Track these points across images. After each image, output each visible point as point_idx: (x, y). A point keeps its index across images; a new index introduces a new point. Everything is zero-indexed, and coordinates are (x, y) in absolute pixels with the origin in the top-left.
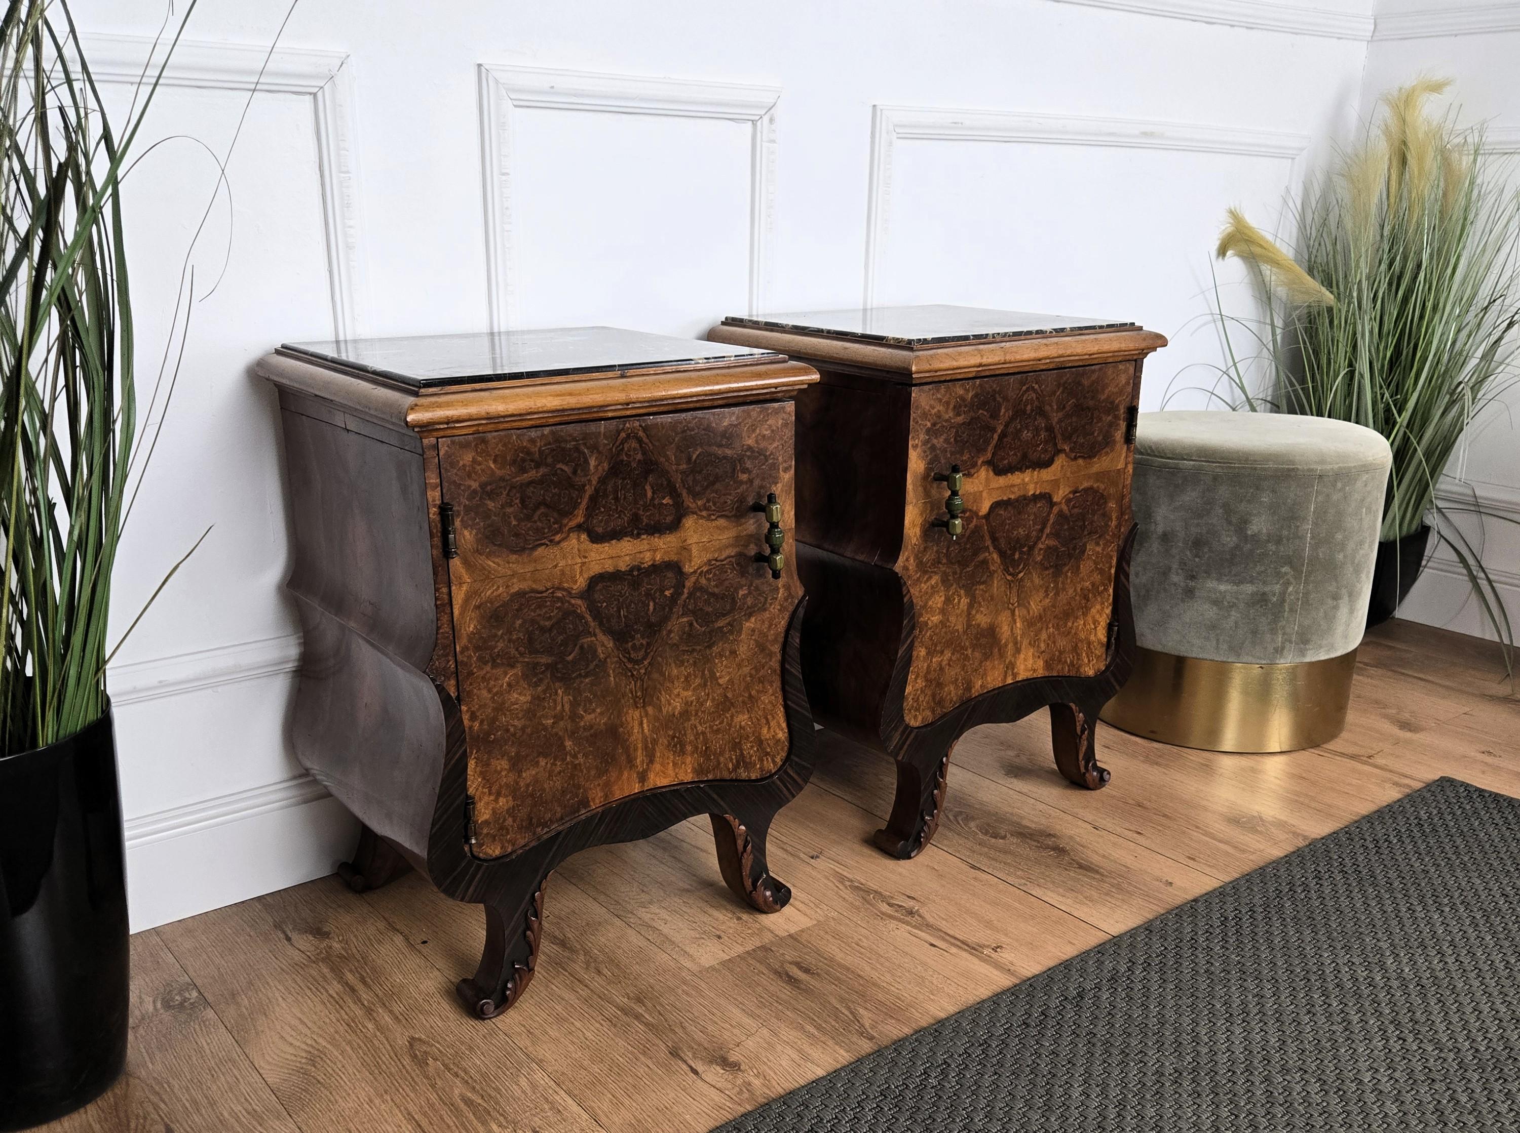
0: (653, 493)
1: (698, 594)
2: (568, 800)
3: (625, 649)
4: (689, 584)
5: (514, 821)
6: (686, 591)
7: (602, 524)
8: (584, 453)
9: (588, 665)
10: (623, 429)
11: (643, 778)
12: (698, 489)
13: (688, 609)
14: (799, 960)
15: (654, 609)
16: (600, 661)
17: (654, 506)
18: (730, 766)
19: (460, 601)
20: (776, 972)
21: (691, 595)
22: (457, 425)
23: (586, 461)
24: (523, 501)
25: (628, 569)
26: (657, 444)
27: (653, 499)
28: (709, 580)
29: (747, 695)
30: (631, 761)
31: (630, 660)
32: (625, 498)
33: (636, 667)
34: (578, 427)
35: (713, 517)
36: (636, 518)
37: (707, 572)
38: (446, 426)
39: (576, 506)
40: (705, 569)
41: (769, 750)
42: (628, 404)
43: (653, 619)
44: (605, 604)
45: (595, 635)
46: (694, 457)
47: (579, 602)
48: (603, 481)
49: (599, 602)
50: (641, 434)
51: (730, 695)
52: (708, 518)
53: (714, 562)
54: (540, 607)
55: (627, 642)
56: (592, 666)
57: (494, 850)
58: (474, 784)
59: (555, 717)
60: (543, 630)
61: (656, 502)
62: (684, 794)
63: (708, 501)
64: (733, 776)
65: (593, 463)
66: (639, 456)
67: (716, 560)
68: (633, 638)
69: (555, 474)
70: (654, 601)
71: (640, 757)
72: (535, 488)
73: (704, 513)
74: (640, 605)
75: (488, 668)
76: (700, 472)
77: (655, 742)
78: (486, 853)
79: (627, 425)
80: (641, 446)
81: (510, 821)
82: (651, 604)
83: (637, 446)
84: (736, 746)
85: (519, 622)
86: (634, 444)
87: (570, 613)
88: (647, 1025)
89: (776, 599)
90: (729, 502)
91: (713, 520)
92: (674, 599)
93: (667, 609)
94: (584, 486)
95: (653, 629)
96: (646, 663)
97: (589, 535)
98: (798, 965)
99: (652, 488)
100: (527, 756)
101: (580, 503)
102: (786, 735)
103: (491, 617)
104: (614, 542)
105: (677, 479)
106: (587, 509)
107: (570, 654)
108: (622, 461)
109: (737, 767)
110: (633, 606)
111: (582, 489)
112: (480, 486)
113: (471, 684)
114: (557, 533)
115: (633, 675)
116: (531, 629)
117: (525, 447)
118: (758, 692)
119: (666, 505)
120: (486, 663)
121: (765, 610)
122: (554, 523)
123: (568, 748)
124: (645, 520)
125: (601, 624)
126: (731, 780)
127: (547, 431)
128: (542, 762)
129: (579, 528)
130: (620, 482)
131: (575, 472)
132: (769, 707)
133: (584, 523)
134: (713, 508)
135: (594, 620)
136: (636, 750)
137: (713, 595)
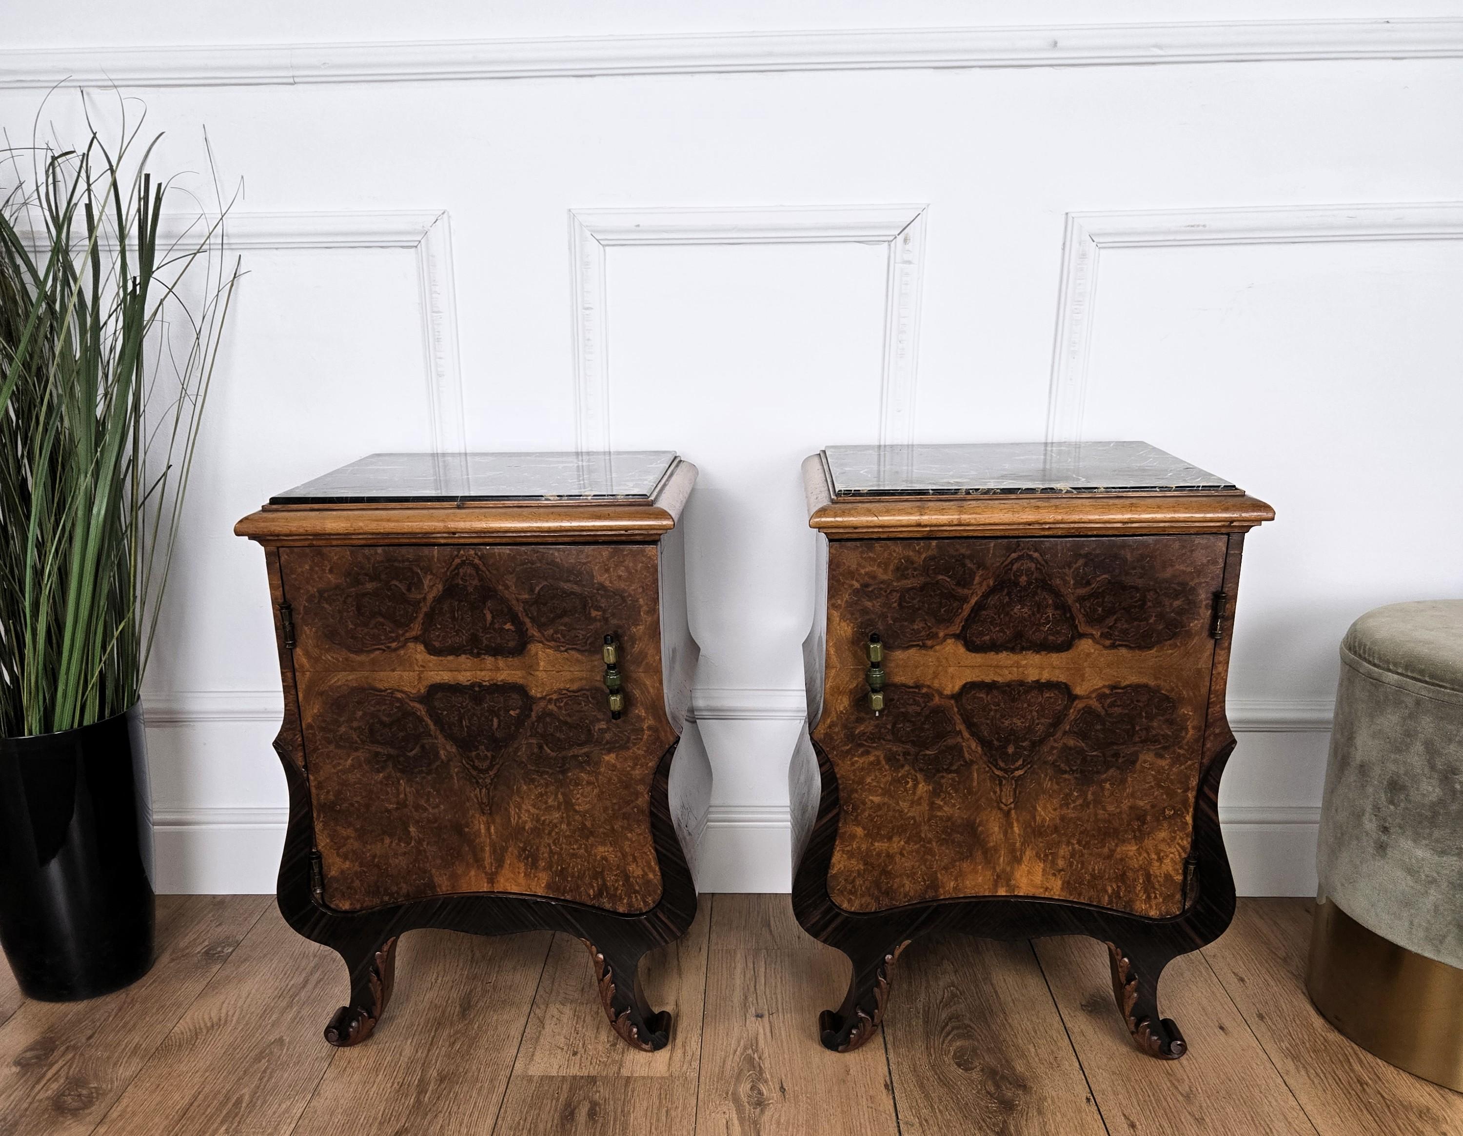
0: (493, 617)
1: (548, 720)
2: (414, 881)
3: (468, 758)
4: (537, 709)
5: (362, 884)
6: (533, 714)
7: (440, 639)
8: (418, 573)
9: (429, 764)
10: (457, 556)
11: (491, 881)
12: (542, 620)
13: (538, 732)
15: (499, 725)
16: (442, 762)
17: (494, 629)
18: (591, 892)
21: (539, 719)
23: (420, 581)
24: (359, 609)
25: (468, 683)
26: (495, 572)
27: (492, 623)
28: (560, 708)
29: (608, 827)
30: (478, 862)
31: (475, 768)
32: (462, 618)
33: (482, 775)
34: (411, 549)
35: (562, 649)
36: (474, 640)
37: (557, 700)
39: (412, 619)
40: (554, 697)
41: (637, 888)
43: (498, 735)
44: (446, 712)
45: (436, 738)
46: (538, 589)
47: (417, 705)
48: (438, 600)
49: (439, 709)
50: (477, 561)
51: (588, 824)
52: (557, 649)
53: (564, 692)
54: (378, 703)
55: (471, 751)
56: (434, 766)
57: (344, 905)
58: (322, 843)
59: (398, 803)
60: (382, 723)
61: (496, 626)
62: (535, 907)
63: (555, 633)
64: (595, 903)
65: (426, 583)
66: (476, 582)
67: (567, 690)
68: (477, 748)
69: (389, 589)
70: (498, 718)
71: (488, 859)
72: (370, 599)
73: (552, 644)
74: (483, 719)
75: (332, 747)
76: (545, 604)
77: (504, 849)
78: (338, 906)
79: (462, 552)
80: (477, 573)
81: (358, 883)
82: (495, 720)
83: (474, 572)
84: (598, 875)
85: (360, 713)
86: (470, 570)
87: (407, 714)
89: (641, 739)
90: (581, 637)
91: (563, 651)
92: (520, 722)
93: (513, 728)
94: (419, 602)
95: (498, 744)
96: (491, 773)
97: (426, 647)
99: (492, 613)
100: (372, 831)
101: (416, 617)
102: (659, 878)
103: (333, 705)
104: (452, 656)
105: (519, 608)
106: (423, 624)
107: (411, 751)
108: (458, 585)
109: (600, 894)
110: (475, 718)
111: (417, 604)
112: (318, 591)
113: (318, 757)
114: (394, 641)
115: (477, 782)
116: (371, 721)
117: (359, 563)
118: (622, 827)
119: (508, 630)
120: (329, 743)
121: (628, 748)
122: (390, 632)
123: (413, 834)
124: (485, 642)
125: (442, 730)
126: (593, 907)
127: (378, 550)
128: (387, 840)
129: (416, 639)
130: (456, 603)
131: (409, 590)
132: (637, 845)
133: (420, 635)
134: (563, 640)
135: (435, 725)
136: (483, 851)
137: (566, 723)
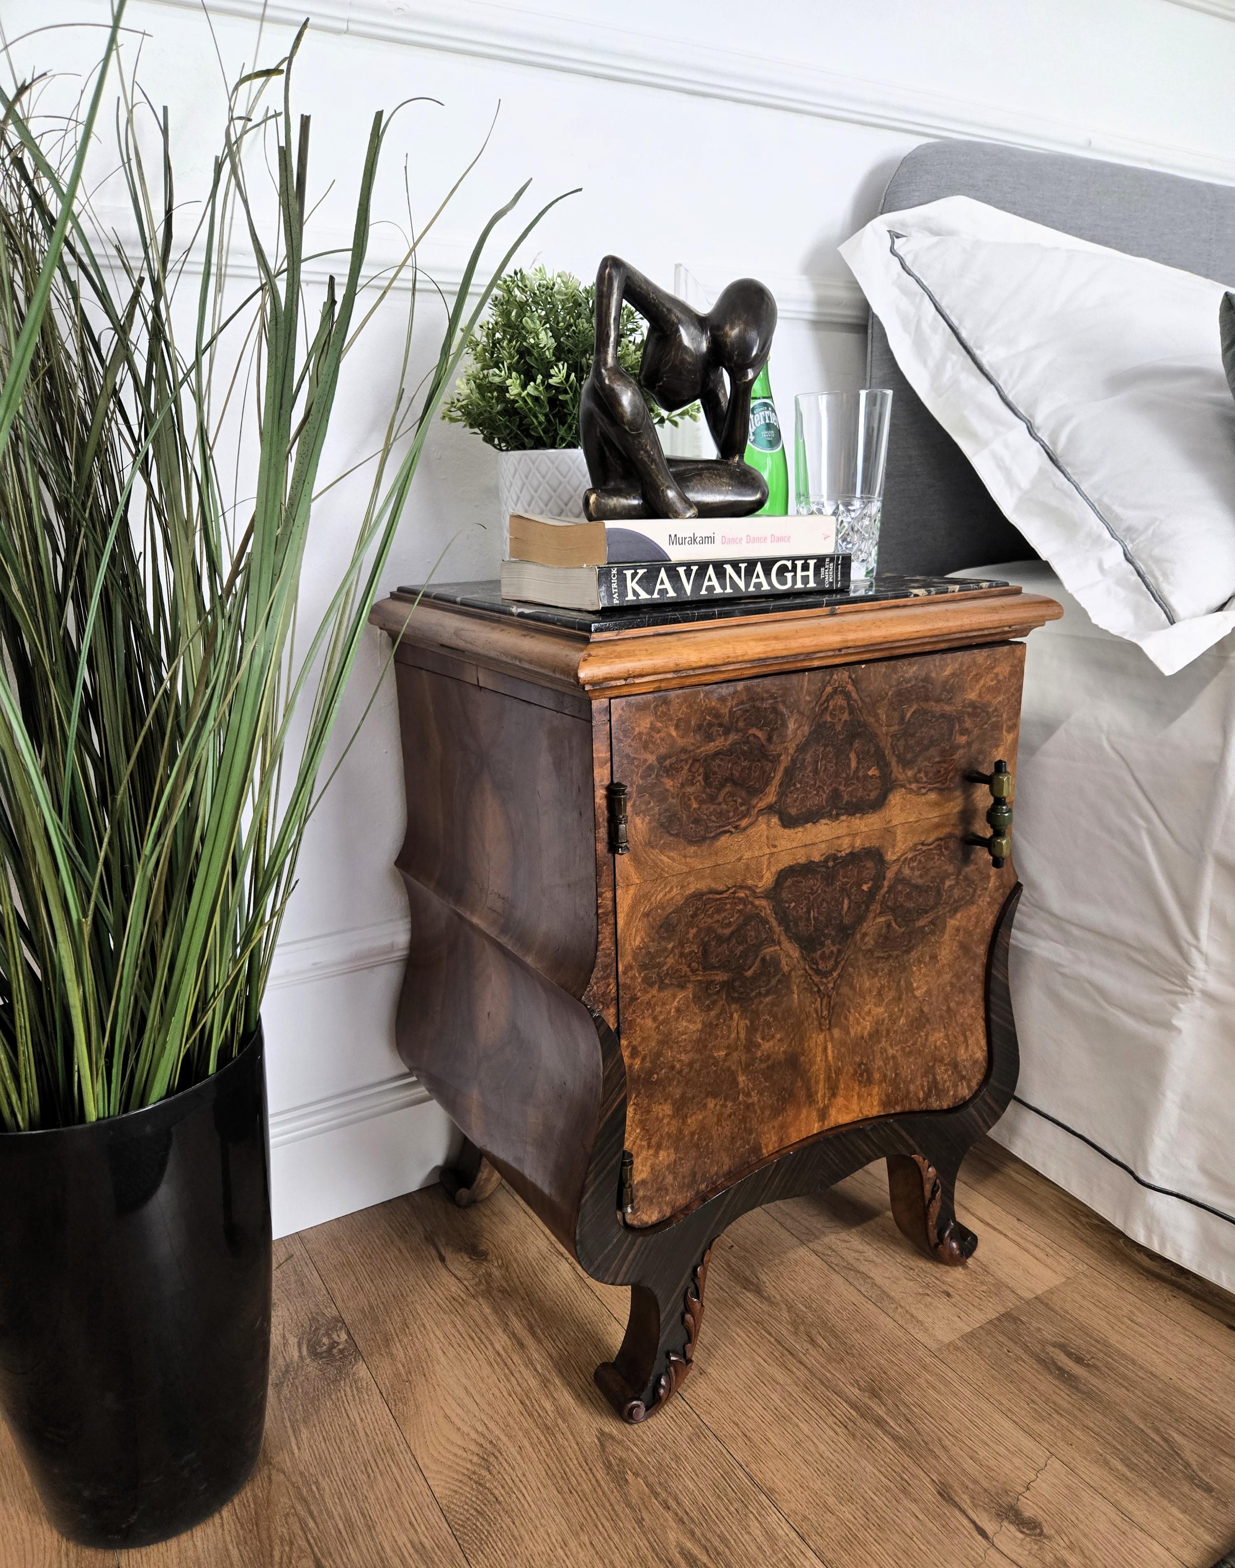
0: (858, 763)
1: (900, 887)
2: (738, 1149)
3: (812, 960)
4: (890, 874)
5: (675, 1179)
6: (886, 883)
7: (797, 804)
8: (782, 714)
9: (769, 980)
10: (829, 682)
11: (823, 1115)
12: (909, 756)
13: (888, 906)
14: (1062, 1340)
15: (849, 908)
16: (784, 975)
17: (858, 778)
18: (921, 1095)
19: (626, 908)
20: (1040, 1360)
21: (891, 888)
22: (637, 681)
23: (784, 725)
24: (706, 778)
25: (822, 859)
26: (867, 700)
27: (857, 769)
28: (912, 869)
29: (944, 1008)
30: (810, 1097)
31: (818, 972)
32: (825, 769)
33: (824, 980)
34: (777, 680)
35: (924, 791)
36: (836, 795)
37: (911, 859)
38: (623, 682)
39: (768, 781)
40: (910, 855)
41: (964, 1073)
42: (840, 650)
43: (846, 921)
44: (793, 904)
45: (779, 943)
46: (908, 715)
47: (764, 903)
48: (802, 749)
49: (786, 902)
50: (850, 687)
51: (926, 1009)
52: (918, 793)
53: (919, 847)
54: (718, 911)
55: (815, 951)
56: (773, 982)
57: (650, 1216)
58: (632, 1139)
59: (728, 1047)
60: (720, 940)
61: (861, 774)
62: (870, 1133)
63: (919, 771)
64: (924, 1106)
65: (791, 725)
66: (846, 716)
67: (923, 844)
68: (822, 944)
69: (747, 742)
70: (849, 898)
71: (821, 1090)
72: (722, 760)
73: (914, 786)
74: (833, 903)
75: (654, 991)
76: (913, 735)
77: (839, 1072)
78: (641, 1220)
79: (835, 676)
80: (849, 704)
81: (670, 1179)
82: (846, 902)
83: (844, 703)
84: (929, 1071)
85: (693, 931)
86: (840, 701)
87: (753, 918)
88: (896, 1438)
89: (986, 889)
90: (942, 772)
91: (924, 794)
92: (872, 894)
93: (863, 907)
94: (779, 755)
95: (845, 932)
96: (835, 974)
97: (781, 819)
98: (1063, 1347)
99: (858, 757)
100: (694, 1098)
101: (774, 777)
102: (985, 1054)
103: (661, 927)
104: (809, 825)
105: (886, 744)
106: (781, 785)
107: (750, 968)
108: (825, 723)
109: (928, 1096)
110: (825, 905)
111: (776, 760)
112: (658, 759)
113: (634, 1012)
114: (744, 817)
115: (819, 990)
116: (706, 939)
117: (714, 707)
118: (958, 1004)
119: (871, 777)
120: (651, 985)
121: (973, 903)
122: (742, 805)
123: (741, 1085)
124: (846, 798)
125: (787, 930)
126: (922, 1112)
127: (740, 686)
128: (711, 1103)
129: (770, 809)
130: (822, 749)
131: (770, 739)
132: (969, 1021)
133: (776, 803)
134: (925, 779)
135: (780, 924)
136: (817, 1082)
137: (917, 887)
